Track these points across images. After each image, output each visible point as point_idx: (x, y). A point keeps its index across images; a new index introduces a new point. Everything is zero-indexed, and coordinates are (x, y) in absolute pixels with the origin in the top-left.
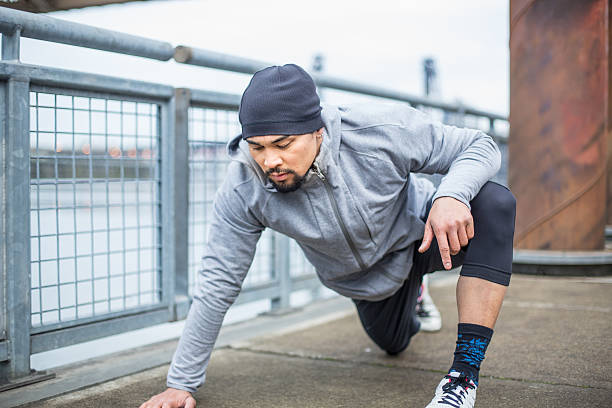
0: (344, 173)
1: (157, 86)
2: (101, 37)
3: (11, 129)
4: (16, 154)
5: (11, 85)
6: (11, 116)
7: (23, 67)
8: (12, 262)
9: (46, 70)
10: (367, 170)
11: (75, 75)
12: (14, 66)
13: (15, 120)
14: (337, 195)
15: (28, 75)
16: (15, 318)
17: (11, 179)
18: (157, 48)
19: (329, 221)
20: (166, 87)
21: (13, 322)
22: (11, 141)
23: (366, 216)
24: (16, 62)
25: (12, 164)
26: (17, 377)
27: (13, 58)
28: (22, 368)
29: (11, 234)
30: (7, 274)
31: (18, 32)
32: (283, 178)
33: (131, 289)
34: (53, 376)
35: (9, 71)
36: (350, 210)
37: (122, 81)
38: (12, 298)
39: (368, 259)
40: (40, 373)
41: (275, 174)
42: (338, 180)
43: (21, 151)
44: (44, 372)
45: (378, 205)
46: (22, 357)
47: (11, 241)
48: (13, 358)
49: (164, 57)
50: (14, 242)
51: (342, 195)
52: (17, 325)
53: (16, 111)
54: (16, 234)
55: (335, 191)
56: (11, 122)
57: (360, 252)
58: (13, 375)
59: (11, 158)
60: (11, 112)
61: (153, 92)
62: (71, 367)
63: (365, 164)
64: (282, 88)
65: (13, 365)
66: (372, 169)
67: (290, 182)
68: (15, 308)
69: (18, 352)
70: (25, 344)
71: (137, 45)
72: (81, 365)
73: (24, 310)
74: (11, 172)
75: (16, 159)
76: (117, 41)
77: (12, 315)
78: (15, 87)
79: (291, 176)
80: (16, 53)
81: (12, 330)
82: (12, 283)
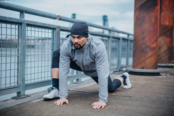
1: (53, 25)
2: (42, 13)
3: (22, 36)
5: (23, 25)
6: (22, 32)
7: (25, 21)
8: (22, 68)
9: (30, 21)
11: (36, 22)
13: (23, 34)
15: (26, 23)
17: (22, 48)
18: (53, 16)
20: (55, 26)
21: (22, 82)
24: (24, 19)
25: (22, 44)
26: (22, 96)
27: (23, 18)
28: (23, 94)
29: (22, 61)
30: (21, 71)
31: (24, 12)
33: (46, 76)
34: (30, 96)
35: (22, 21)
37: (46, 24)
38: (22, 76)
40: (27, 95)
43: (24, 41)
44: (28, 95)
47: (22, 63)
48: (21, 91)
49: (55, 18)
52: (22, 83)
53: (23, 31)
56: (22, 34)
58: (21, 95)
61: (52, 27)
62: (33, 94)
65: (21, 93)
68: (22, 79)
69: (22, 90)
70: (24, 88)
71: (49, 15)
72: (35, 94)
73: (24, 80)
74: (22, 46)
75: (23, 43)
76: (45, 14)
77: (22, 80)
78: (24, 26)
80: (23, 17)
82: (22, 73)
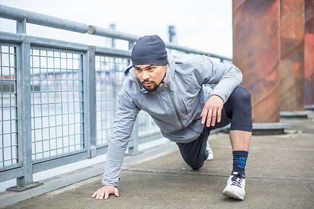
0: (176, 85)
1: (82, 45)
2: (59, 22)
3: (23, 67)
4: (26, 78)
5: (23, 45)
6: (23, 60)
7: (27, 37)
8: (25, 129)
9: (37, 38)
10: (187, 84)
11: (49, 40)
12: (25, 36)
13: (25, 63)
14: (173, 95)
15: (30, 41)
16: (27, 156)
17: (24, 90)
18: (81, 27)
19: (170, 106)
20: (85, 46)
21: (25, 158)
22: (23, 72)
23: (186, 103)
24: (25, 34)
25: (24, 83)
27: (23, 33)
28: (29, 180)
29: (24, 116)
30: (22, 136)
31: (25, 20)
32: (149, 85)
34: (42, 184)
35: (22, 39)
36: (179, 101)
37: (68, 43)
38: (25, 147)
39: (185, 123)
40: (36, 183)
41: (146, 82)
42: (174, 88)
43: (28, 77)
44: (38, 182)
45: (190, 98)
46: (29, 175)
47: (24, 120)
48: (26, 175)
49: (84, 31)
50: (26, 120)
51: (175, 94)
52: (27, 160)
53: (25, 59)
54: (26, 116)
55: (172, 93)
56: (23, 63)
57: (182, 120)
58: (26, 183)
59: (23, 80)
60: (23, 58)
61: (80, 48)
62: (47, 180)
63: (186, 81)
64: (152, 45)
65: (26, 178)
66: (189, 83)
67: (152, 87)
68: (26, 151)
69: (28, 172)
70: (30, 168)
71: (73, 26)
72: (52, 179)
73: (29, 153)
74: (23, 87)
75: (26, 81)
76: (65, 24)
77: (25, 155)
78: (25, 47)
79: (153, 84)
80: (24, 30)
81: (25, 162)
82: (25, 140)
